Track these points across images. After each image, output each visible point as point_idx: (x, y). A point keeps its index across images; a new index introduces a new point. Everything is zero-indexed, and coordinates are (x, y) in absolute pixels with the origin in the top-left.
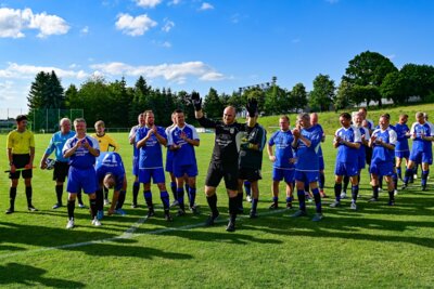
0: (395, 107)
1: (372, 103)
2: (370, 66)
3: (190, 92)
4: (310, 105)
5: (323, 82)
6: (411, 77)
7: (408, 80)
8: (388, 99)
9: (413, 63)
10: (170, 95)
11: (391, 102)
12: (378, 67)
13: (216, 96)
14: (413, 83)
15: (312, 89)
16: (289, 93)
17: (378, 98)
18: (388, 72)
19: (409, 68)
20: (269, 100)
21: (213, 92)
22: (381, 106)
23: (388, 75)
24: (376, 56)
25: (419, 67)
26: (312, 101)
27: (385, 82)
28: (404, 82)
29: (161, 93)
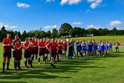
1: (67, 36)
2: (66, 26)
5: (55, 30)
6: (76, 30)
8: (70, 35)
9: (77, 27)
10: (12, 32)
12: (68, 27)
16: (46, 33)
19: (76, 28)
20: (41, 34)
21: (25, 32)
23: (71, 29)
24: (68, 24)
26: (52, 36)
27: (70, 31)
28: (74, 31)
29: (10, 31)
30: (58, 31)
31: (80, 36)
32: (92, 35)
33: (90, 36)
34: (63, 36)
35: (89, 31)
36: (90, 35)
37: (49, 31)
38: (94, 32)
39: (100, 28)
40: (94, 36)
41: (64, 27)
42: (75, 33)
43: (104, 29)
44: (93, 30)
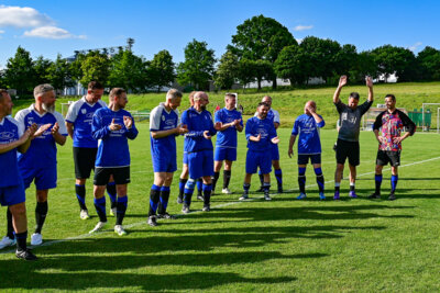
0: (292, 90)
1: (265, 83)
2: (263, 36)
4: (179, 82)
5: (198, 51)
6: (313, 54)
7: (309, 57)
8: (285, 77)
11: (289, 83)
12: (273, 38)
14: (314, 60)
15: (184, 61)
16: (148, 63)
17: (272, 77)
18: (286, 45)
19: (311, 43)
20: (116, 71)
22: (275, 88)
23: (284, 49)
24: (271, 23)
25: (322, 41)
27: (280, 57)
28: (303, 58)
32: (393, 78)
33: (381, 83)
34: (247, 82)
35: (378, 58)
36: (381, 78)
37: (161, 53)
38: (400, 63)
39: (428, 48)
40: (399, 81)
41: (251, 35)
42: (308, 65)
44: (396, 53)
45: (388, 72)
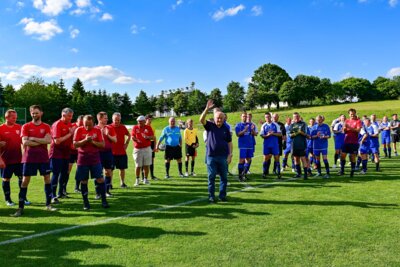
0: (289, 109)
1: (273, 106)
3: (122, 94)
5: (235, 88)
6: (302, 86)
7: (300, 88)
8: (284, 101)
10: (105, 96)
11: (286, 105)
12: (277, 77)
13: (146, 98)
14: (303, 89)
15: (227, 94)
16: (208, 96)
17: (277, 101)
19: (301, 79)
20: (191, 102)
21: (143, 94)
22: (279, 109)
23: (285, 83)
24: (275, 68)
26: (226, 104)
27: (282, 89)
28: (297, 89)
29: (97, 94)
30: (246, 90)
31: (314, 102)
32: (355, 99)
33: (347, 102)
34: (262, 105)
35: (345, 86)
36: (348, 99)
38: (362, 89)
39: (380, 78)
40: (360, 101)
42: (300, 93)
43: (392, 78)
44: (358, 83)
45: (352, 95)
